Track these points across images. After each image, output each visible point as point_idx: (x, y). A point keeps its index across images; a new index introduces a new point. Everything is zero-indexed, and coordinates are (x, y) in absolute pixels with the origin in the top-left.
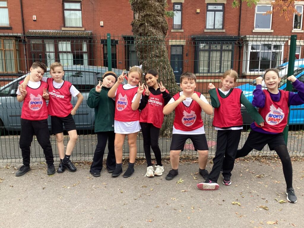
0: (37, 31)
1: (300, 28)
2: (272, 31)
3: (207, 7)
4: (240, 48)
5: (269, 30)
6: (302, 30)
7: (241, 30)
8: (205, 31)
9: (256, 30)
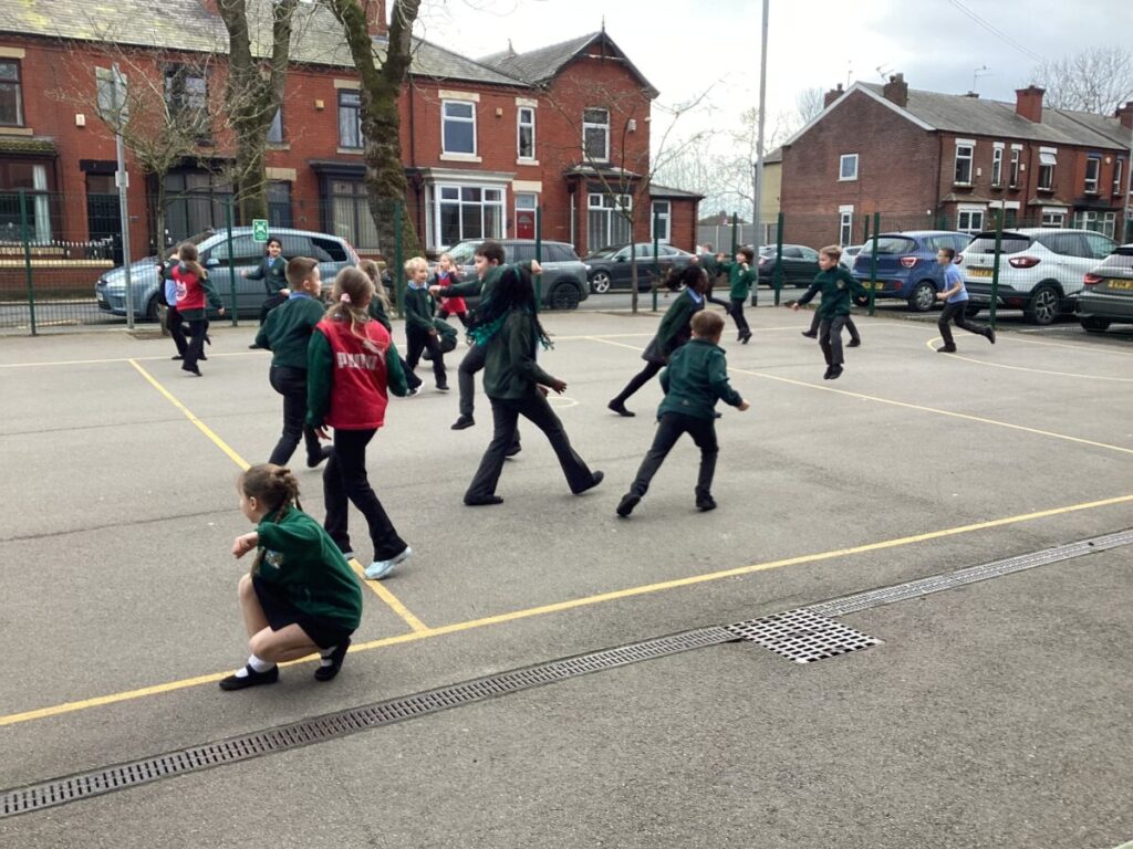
1: (531, 155)
2: (479, 160)
3: (339, 99)
4: (419, 193)
5: (471, 157)
6: (536, 159)
7: (416, 154)
8: (340, 151)
9: (447, 156)
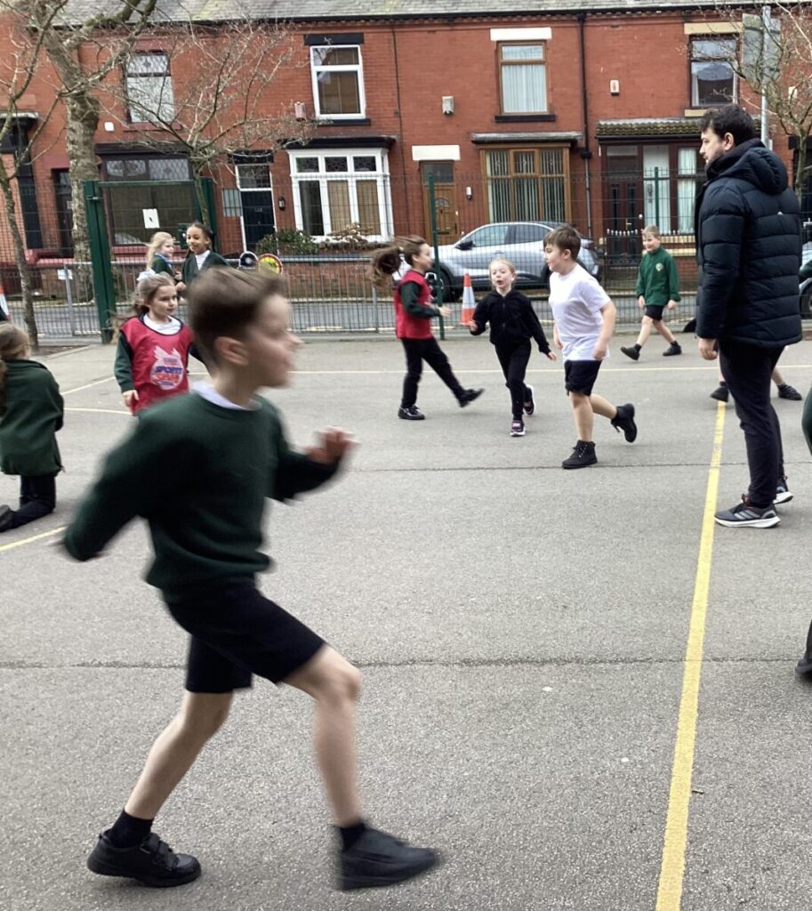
0: (621, 122)
